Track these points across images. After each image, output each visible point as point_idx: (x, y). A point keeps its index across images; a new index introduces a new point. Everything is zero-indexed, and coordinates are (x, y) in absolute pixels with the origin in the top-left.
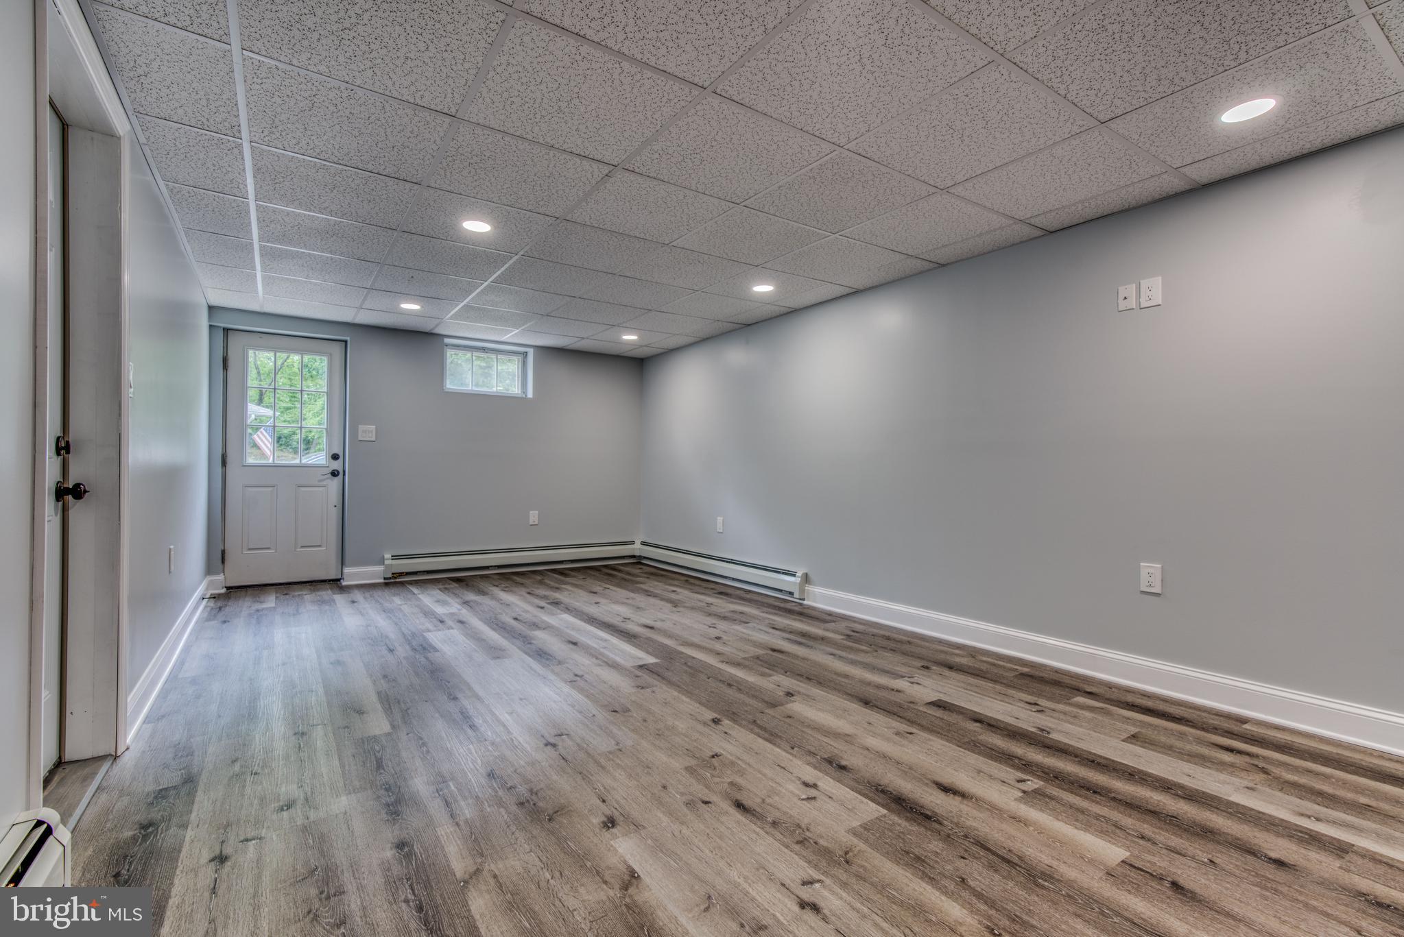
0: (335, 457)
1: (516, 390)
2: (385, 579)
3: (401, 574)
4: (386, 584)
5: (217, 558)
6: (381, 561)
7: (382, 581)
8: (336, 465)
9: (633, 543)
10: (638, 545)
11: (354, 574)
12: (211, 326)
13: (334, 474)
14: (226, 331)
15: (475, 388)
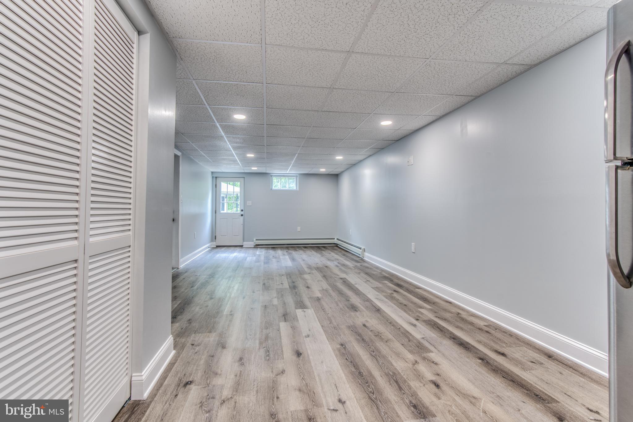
0: (242, 211)
1: (295, 188)
2: (254, 246)
3: (258, 245)
4: (254, 247)
5: (214, 238)
6: (253, 241)
7: (253, 246)
8: (242, 213)
9: (334, 239)
10: (336, 240)
11: (246, 244)
12: (212, 177)
13: (242, 215)
14: (216, 177)
15: (281, 188)
